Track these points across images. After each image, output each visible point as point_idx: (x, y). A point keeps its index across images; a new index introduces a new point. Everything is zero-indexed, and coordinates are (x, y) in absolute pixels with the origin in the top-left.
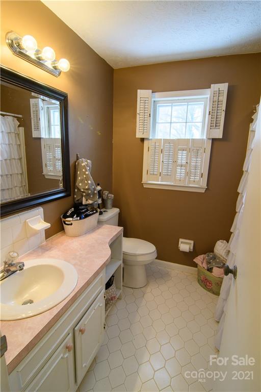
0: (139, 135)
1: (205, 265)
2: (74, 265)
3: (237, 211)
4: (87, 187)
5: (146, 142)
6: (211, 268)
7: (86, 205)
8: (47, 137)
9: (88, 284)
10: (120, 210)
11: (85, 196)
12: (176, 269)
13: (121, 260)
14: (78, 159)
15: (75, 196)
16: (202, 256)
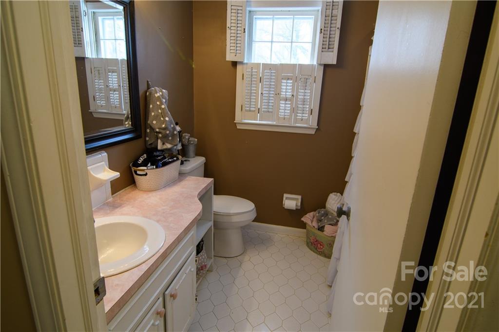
0: (230, 57)
1: (315, 224)
2: (158, 221)
3: (353, 155)
4: (163, 126)
5: (239, 67)
6: (322, 227)
7: (162, 151)
8: (94, 56)
9: (179, 240)
10: (206, 160)
11: (161, 138)
12: (280, 232)
13: (211, 221)
14: (148, 88)
15: (147, 139)
16: (312, 214)
